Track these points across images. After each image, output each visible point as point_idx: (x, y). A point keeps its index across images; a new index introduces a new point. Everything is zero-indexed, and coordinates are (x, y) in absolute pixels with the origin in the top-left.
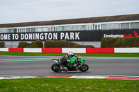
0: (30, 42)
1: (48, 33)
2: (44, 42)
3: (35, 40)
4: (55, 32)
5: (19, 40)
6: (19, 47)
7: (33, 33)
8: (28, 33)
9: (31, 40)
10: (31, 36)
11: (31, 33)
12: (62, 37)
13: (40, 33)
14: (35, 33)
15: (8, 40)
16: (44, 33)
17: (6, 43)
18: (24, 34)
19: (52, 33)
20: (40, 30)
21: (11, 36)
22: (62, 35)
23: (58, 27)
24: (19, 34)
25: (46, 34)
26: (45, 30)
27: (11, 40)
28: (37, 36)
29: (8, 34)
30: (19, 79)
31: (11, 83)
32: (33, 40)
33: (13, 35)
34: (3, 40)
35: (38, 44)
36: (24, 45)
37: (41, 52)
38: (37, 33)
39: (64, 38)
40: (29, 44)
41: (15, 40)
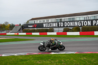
0: (71, 28)
1: (84, 21)
2: (81, 28)
3: (75, 26)
4: (89, 20)
5: (64, 26)
6: (64, 31)
7: (73, 21)
8: (70, 22)
9: (72, 27)
10: (71, 24)
11: (71, 21)
12: (94, 23)
13: (78, 21)
14: (75, 21)
15: (56, 27)
16: (81, 21)
17: (55, 29)
18: (67, 22)
19: (87, 21)
20: (78, 19)
21: (58, 24)
22: (94, 22)
23: (91, 17)
24: (64, 22)
25: (82, 22)
26: (82, 19)
27: (58, 27)
28: (76, 24)
29: (56, 22)
30: (64, 54)
31: (60, 57)
32: (73, 26)
33: (60, 23)
34: (53, 27)
35: (77, 29)
36: (67, 30)
37: (79, 34)
38: (76, 21)
39: (95, 24)
40: (71, 29)
41: (61, 27)
